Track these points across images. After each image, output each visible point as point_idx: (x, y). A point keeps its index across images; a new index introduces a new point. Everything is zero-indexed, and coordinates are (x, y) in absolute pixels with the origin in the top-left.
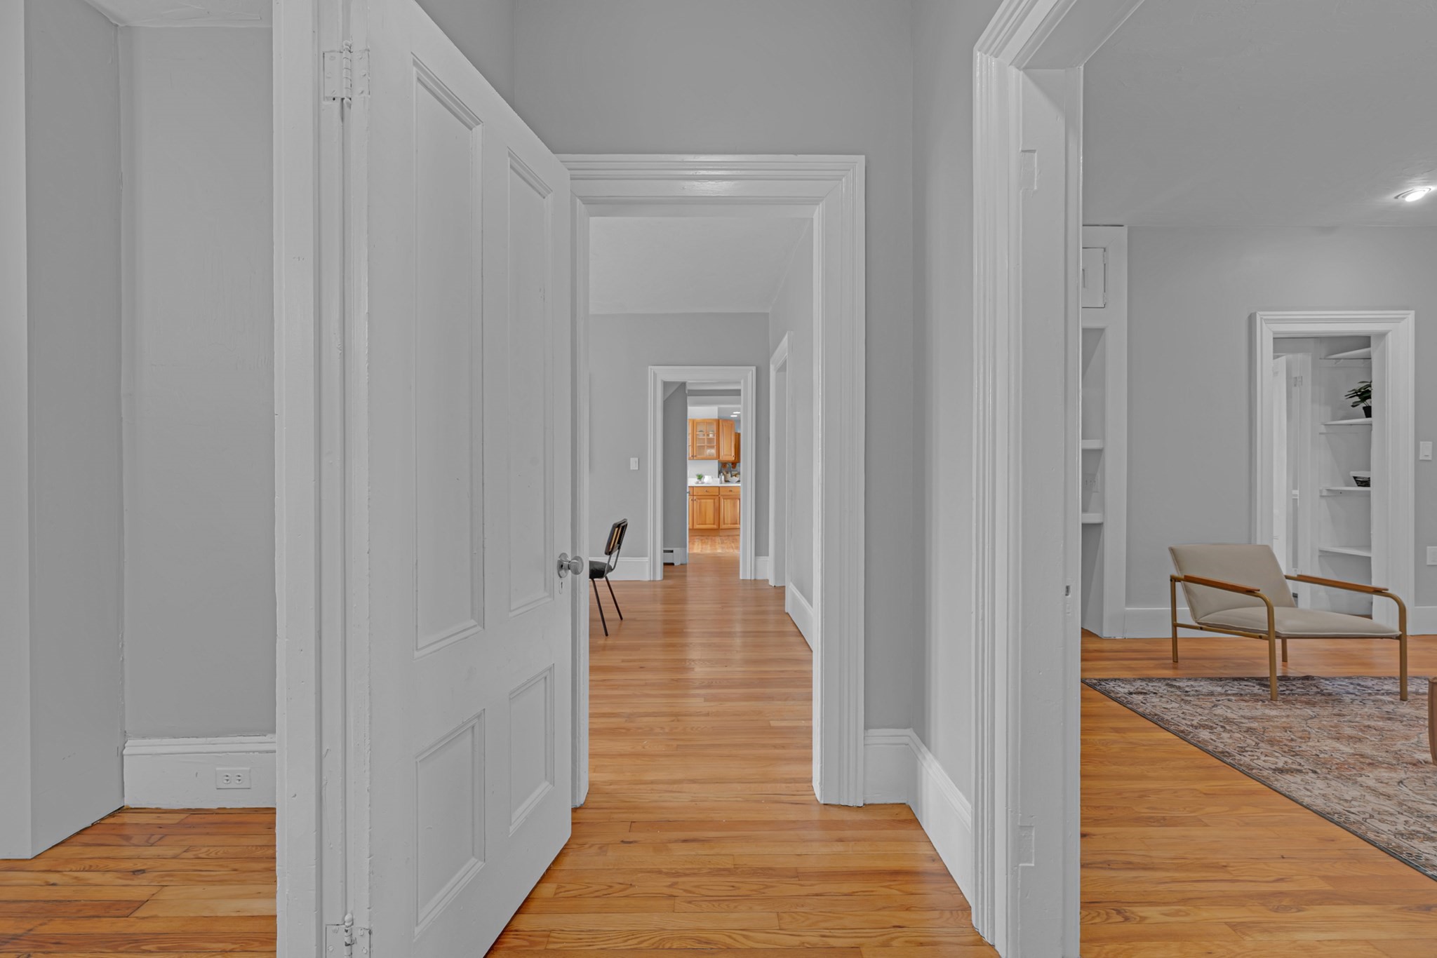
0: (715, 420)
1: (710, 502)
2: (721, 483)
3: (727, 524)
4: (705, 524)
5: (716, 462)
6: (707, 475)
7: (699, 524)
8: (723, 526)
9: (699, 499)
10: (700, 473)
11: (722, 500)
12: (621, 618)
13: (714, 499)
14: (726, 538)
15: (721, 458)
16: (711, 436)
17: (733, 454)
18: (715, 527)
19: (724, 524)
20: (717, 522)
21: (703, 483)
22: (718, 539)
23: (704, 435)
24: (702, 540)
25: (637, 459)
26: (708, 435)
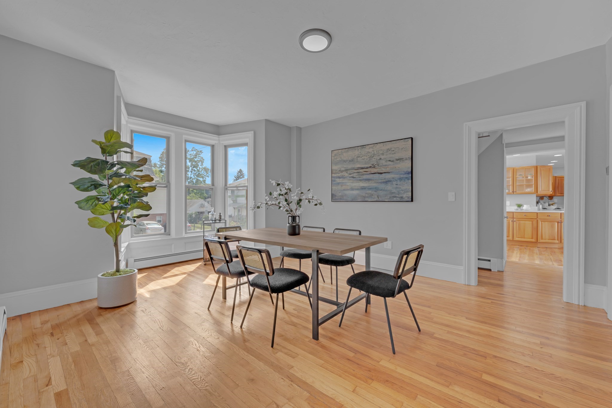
0: (534, 167)
1: (528, 224)
2: (539, 210)
3: (546, 239)
4: (525, 238)
5: (535, 196)
6: (525, 205)
7: (518, 238)
8: (540, 240)
9: (519, 221)
10: (519, 203)
11: (540, 223)
12: (420, 330)
13: (533, 221)
14: (545, 249)
15: (539, 192)
16: (529, 178)
17: (551, 189)
18: (533, 240)
19: (542, 239)
20: (535, 236)
21: (522, 210)
22: (536, 250)
23: (523, 177)
24: (520, 249)
25: (454, 193)
26: (527, 177)
